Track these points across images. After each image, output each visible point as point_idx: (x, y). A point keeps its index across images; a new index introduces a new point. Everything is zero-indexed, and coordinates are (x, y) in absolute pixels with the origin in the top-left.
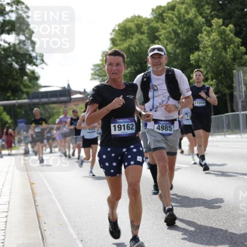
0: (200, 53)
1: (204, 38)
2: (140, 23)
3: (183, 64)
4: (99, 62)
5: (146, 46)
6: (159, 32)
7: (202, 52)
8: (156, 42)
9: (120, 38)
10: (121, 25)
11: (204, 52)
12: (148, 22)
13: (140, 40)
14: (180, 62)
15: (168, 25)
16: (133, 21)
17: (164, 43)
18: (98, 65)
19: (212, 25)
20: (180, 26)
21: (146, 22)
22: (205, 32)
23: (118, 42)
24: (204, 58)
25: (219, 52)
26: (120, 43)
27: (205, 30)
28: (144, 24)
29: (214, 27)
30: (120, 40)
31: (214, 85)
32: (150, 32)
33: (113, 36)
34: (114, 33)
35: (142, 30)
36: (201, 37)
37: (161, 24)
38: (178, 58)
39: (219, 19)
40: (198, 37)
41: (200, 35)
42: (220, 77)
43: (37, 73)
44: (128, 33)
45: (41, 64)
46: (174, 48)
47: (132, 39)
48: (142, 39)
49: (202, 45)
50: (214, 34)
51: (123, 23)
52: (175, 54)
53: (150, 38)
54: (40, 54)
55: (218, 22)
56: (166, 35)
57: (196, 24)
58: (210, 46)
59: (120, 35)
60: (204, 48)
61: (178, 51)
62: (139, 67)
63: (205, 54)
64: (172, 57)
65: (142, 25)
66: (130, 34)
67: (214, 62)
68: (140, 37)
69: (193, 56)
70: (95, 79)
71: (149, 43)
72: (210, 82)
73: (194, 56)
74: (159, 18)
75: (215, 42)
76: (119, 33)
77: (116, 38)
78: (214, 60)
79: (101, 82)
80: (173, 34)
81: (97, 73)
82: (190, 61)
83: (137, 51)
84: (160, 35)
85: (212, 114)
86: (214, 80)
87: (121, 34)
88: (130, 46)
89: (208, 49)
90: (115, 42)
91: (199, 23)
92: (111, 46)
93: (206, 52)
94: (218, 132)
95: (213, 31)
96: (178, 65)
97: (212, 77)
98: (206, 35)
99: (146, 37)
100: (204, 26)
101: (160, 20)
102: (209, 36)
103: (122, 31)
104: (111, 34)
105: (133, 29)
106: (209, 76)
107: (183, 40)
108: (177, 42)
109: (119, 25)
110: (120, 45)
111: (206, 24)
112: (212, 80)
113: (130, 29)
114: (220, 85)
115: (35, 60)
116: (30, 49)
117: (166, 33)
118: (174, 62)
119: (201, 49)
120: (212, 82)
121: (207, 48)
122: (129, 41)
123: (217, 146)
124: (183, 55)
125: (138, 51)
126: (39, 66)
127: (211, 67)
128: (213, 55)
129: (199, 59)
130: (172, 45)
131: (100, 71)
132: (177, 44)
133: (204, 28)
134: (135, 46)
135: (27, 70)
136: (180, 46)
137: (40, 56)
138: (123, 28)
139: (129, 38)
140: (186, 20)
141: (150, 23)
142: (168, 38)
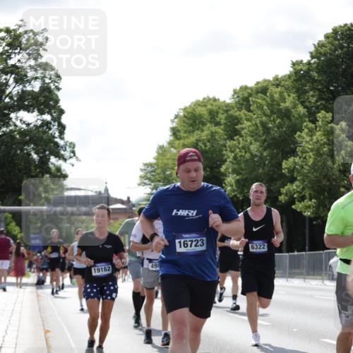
0: (297, 159)
1: (304, 138)
2: (215, 108)
3: (271, 173)
4: (153, 161)
5: (222, 142)
6: (241, 124)
7: (300, 158)
8: (235, 138)
9: (185, 129)
10: (188, 110)
11: (302, 159)
12: (227, 108)
13: (213, 134)
14: (267, 169)
15: (254, 114)
16: (205, 106)
17: (246, 141)
18: (150, 165)
19: (318, 121)
20: (272, 119)
21: (224, 108)
22: (306, 130)
23: (182, 134)
24: (302, 167)
25: (322, 160)
26: (185, 135)
27: (306, 127)
28: (221, 112)
29: (320, 123)
30: (185, 132)
31: (313, 207)
32: (229, 123)
33: (174, 125)
34: (176, 120)
35: (218, 119)
36: (299, 136)
37: (246, 112)
38: (265, 165)
39: (328, 112)
40: (296, 136)
41: (298, 133)
42: (322, 197)
43: (64, 170)
44: (197, 122)
45: (71, 157)
46: (260, 149)
47: (203, 131)
48: (216, 132)
49: (300, 149)
50: (318, 133)
51: (190, 106)
52: (261, 157)
53: (228, 132)
54: (71, 143)
55: (325, 117)
56: (251, 129)
57: (294, 116)
58: (312, 150)
59: (185, 124)
60: (303, 152)
61: (265, 154)
62: (208, 173)
63: (304, 162)
64: (257, 162)
65: (217, 113)
66: (199, 123)
67: (315, 174)
68: (214, 129)
69: (286, 163)
70: (145, 184)
71: (225, 139)
72: (307, 202)
73: (288, 162)
74: (242, 104)
75: (318, 144)
76: (184, 122)
77: (180, 129)
78: (315, 171)
79: (152, 189)
80: (261, 129)
81: (149, 175)
82: (282, 169)
83: (207, 148)
84: (243, 129)
85: (307, 248)
86: (313, 200)
87: (187, 124)
88: (197, 140)
89: (308, 155)
90: (178, 133)
91: (299, 115)
92: (172, 138)
93: (305, 158)
94: (314, 275)
95: (318, 129)
96: (264, 173)
97: (310, 194)
98: (307, 134)
99: (223, 130)
100: (305, 121)
101: (244, 107)
102: (311, 136)
103: (189, 119)
104: (172, 121)
105: (205, 117)
106: (307, 193)
107: (274, 138)
108: (265, 141)
109: (185, 109)
110: (184, 138)
111: (309, 117)
112: (311, 200)
113: (201, 116)
114: (321, 208)
115: (62, 152)
116: (57, 134)
117: (250, 126)
118: (259, 169)
119: (299, 153)
120: (310, 203)
121: (307, 152)
122: (197, 134)
123: (311, 296)
124: (272, 159)
125: (209, 148)
126: (68, 161)
127: (311, 181)
128: (314, 164)
129: (295, 167)
130: (258, 143)
131: (153, 174)
132: (266, 144)
133: (305, 124)
134: (206, 141)
135: (51, 166)
136: (269, 147)
137: (70, 147)
138: (190, 115)
139: (198, 129)
140: (280, 110)
141: (230, 110)
142: (253, 134)
